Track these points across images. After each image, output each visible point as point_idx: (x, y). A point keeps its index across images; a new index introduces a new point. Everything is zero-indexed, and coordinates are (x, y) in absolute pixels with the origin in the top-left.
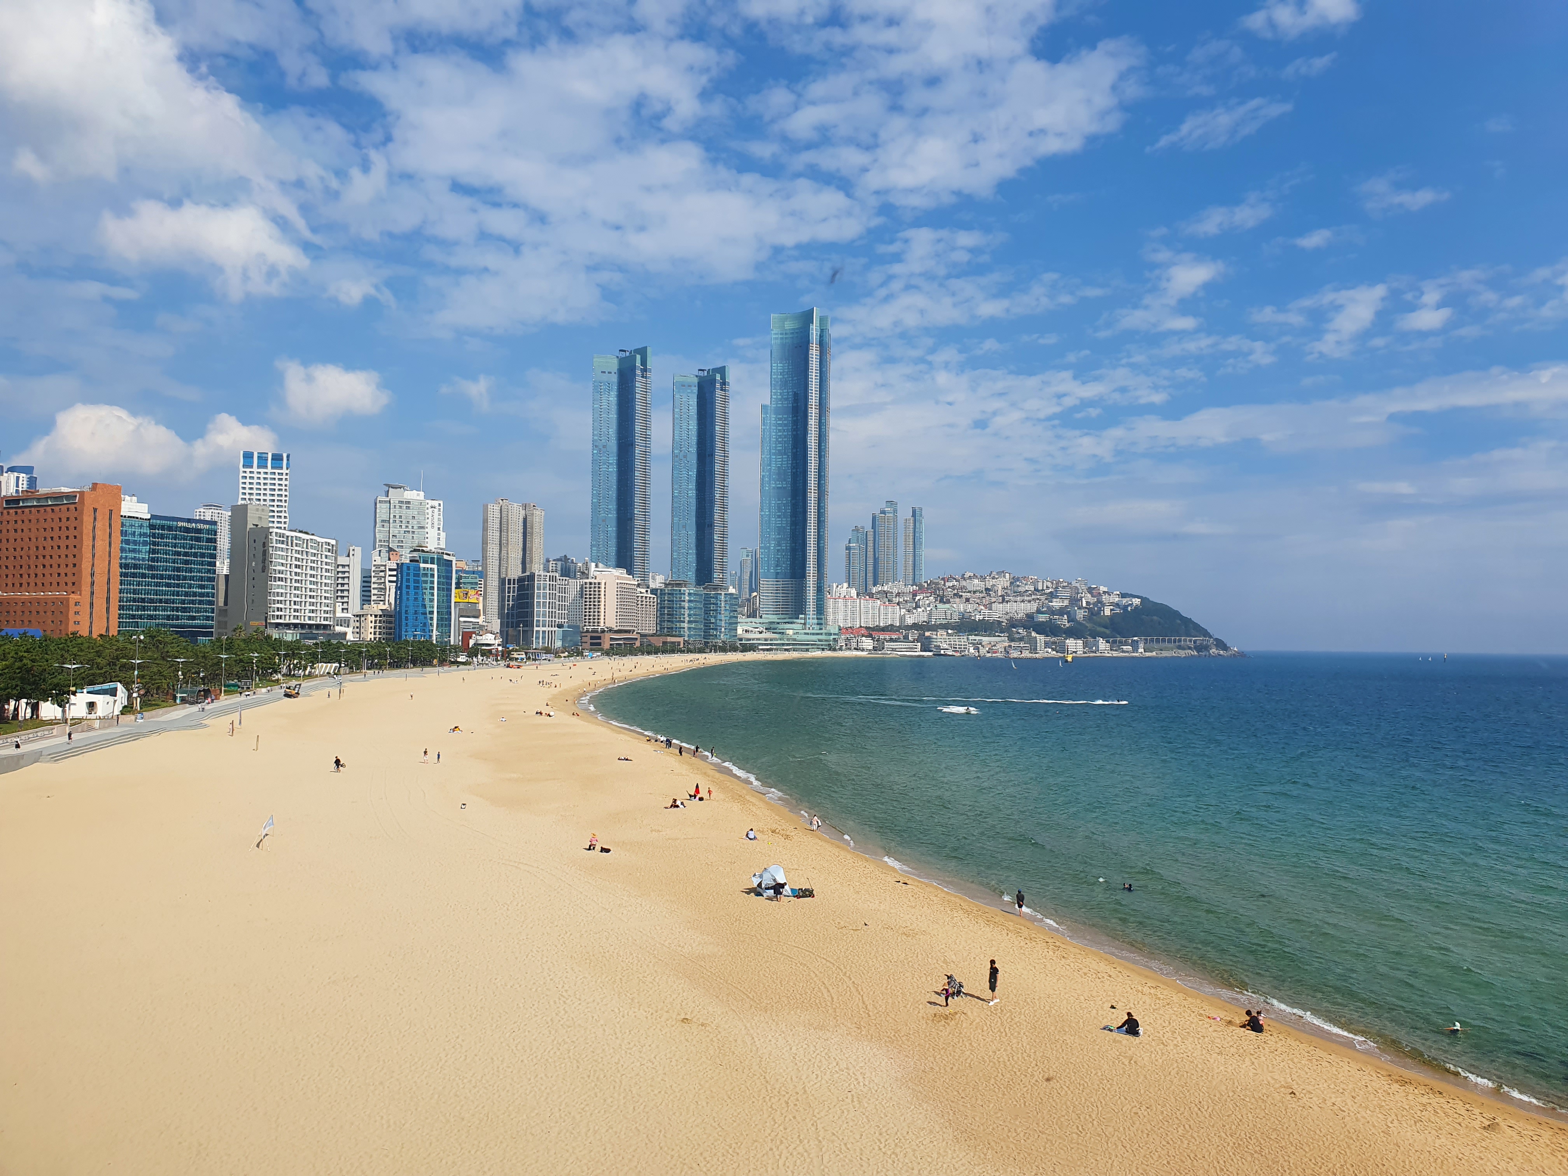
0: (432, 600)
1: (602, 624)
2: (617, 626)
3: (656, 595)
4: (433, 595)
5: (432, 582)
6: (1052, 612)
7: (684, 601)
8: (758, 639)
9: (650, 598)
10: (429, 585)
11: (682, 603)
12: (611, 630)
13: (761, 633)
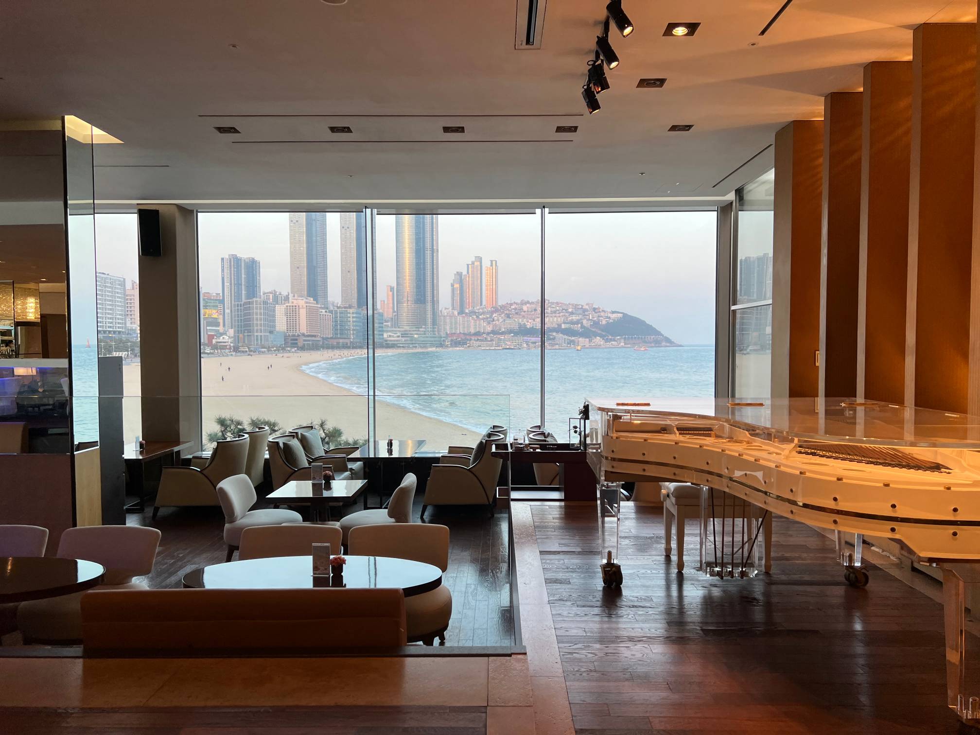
1: (298, 331)
2: (307, 332)
3: (332, 313)
6: (572, 323)
7: (350, 317)
8: (397, 341)
9: (328, 315)
11: (349, 319)
12: (303, 335)
13: (399, 337)
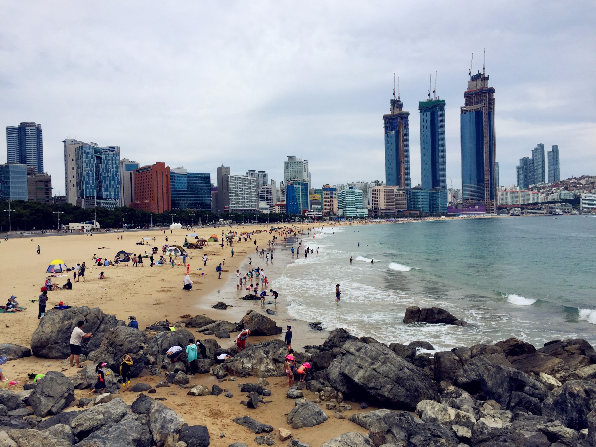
0: (300, 199)
1: (379, 207)
2: (385, 207)
3: (407, 193)
4: (300, 197)
5: (299, 192)
7: (420, 196)
9: (403, 195)
10: (298, 193)
12: (382, 209)
